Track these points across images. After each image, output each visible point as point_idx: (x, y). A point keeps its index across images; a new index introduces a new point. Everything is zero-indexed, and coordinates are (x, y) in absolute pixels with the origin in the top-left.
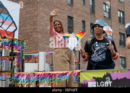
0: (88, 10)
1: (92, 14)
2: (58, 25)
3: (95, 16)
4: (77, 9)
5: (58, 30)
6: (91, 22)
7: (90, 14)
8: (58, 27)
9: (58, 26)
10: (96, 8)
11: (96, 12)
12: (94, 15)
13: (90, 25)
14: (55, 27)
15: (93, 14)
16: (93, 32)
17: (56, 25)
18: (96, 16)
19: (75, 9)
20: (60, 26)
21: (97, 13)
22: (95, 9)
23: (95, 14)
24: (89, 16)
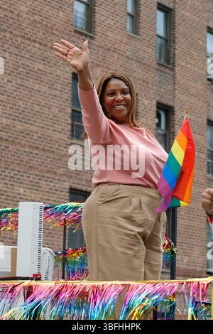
0: (151, 54)
1: (163, 68)
2: (123, 92)
3: (174, 76)
4: (109, 50)
5: (121, 111)
6: (158, 98)
7: (157, 70)
8: (119, 102)
9: (120, 97)
10: (180, 48)
11: (180, 62)
12: (172, 73)
13: (154, 108)
14: (109, 99)
15: (167, 70)
16: (165, 135)
17: (113, 93)
18: (178, 77)
19: (101, 50)
20: (128, 96)
21: (183, 64)
22: (176, 52)
23: (173, 70)
24: (153, 77)
